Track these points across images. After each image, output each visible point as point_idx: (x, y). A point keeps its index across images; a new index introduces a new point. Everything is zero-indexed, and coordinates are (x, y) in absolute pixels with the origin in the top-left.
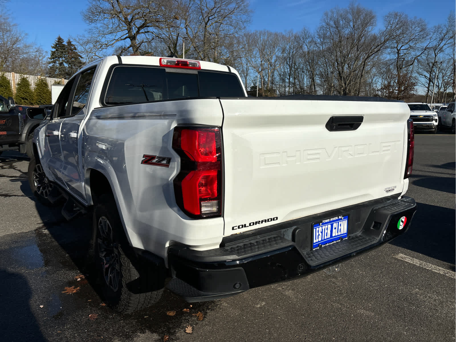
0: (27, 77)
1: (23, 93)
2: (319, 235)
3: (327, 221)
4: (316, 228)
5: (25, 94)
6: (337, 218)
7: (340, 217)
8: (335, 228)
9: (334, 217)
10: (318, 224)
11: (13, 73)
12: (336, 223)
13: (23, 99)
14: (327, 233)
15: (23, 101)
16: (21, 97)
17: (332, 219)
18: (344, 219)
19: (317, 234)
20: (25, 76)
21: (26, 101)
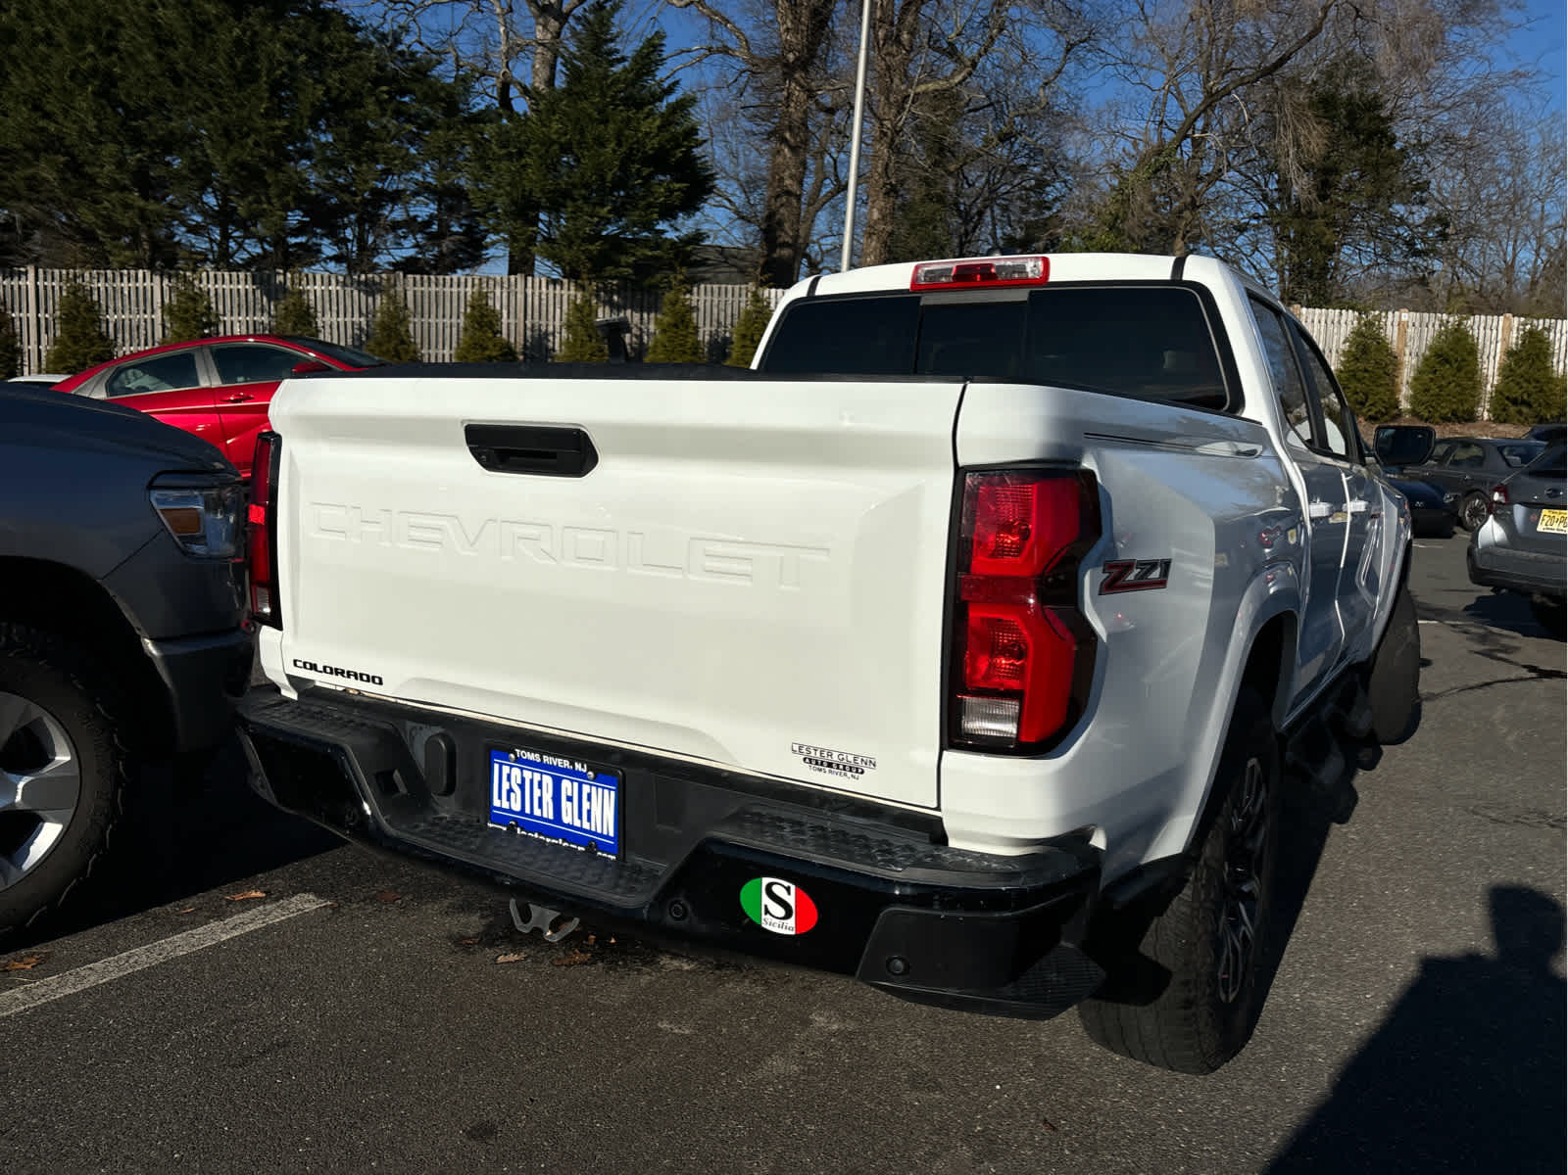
0: (1544, 328)
1: (1518, 384)
2: (510, 790)
3: (531, 756)
4: (501, 765)
5: (1525, 385)
6: (566, 764)
7: (578, 766)
8: (570, 799)
9: (555, 756)
10: (504, 752)
11: (1509, 315)
12: (572, 781)
13: (1515, 402)
14: (540, 799)
15: (1512, 409)
16: (1508, 398)
17: (547, 759)
18: (594, 780)
19: (505, 786)
20: (1540, 324)
21: (1525, 410)
